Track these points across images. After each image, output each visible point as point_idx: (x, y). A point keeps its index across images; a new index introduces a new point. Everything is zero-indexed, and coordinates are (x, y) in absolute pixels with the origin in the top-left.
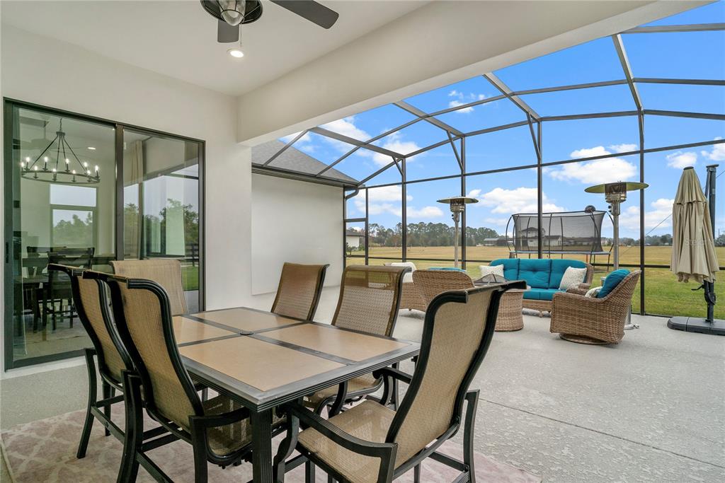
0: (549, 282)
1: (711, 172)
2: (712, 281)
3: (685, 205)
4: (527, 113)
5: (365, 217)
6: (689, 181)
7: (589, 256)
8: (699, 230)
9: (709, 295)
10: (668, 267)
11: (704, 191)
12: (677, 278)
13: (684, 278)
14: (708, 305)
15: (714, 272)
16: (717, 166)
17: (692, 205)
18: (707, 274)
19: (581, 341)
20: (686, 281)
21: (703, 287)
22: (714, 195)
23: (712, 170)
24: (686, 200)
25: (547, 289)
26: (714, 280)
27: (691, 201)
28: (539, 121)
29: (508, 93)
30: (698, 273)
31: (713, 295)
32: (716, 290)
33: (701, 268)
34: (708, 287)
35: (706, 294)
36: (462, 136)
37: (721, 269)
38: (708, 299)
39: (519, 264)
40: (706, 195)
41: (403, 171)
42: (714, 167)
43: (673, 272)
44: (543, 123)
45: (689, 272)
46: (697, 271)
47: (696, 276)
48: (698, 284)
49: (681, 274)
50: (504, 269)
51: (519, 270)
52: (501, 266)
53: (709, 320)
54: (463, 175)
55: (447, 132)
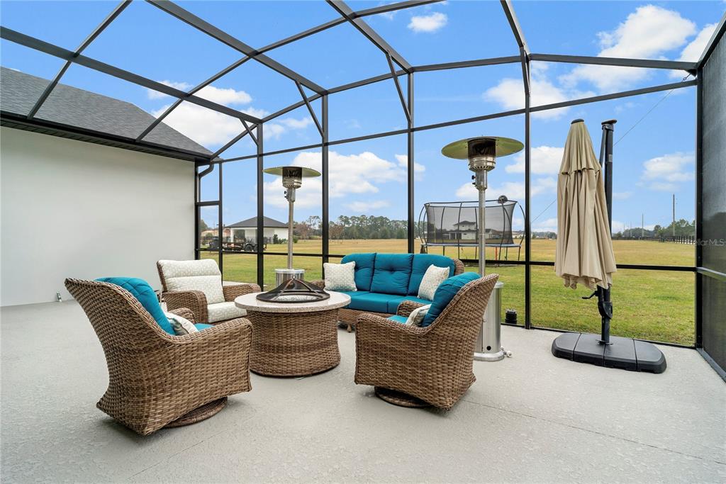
0: (408, 287)
1: (608, 130)
2: (607, 288)
3: (573, 175)
4: (386, 53)
5: (218, 199)
6: (578, 140)
7: (498, 249)
8: (590, 212)
9: (604, 305)
10: (552, 264)
11: (598, 158)
12: (564, 281)
13: (571, 282)
14: (603, 319)
15: (609, 274)
16: (615, 122)
17: (581, 175)
18: (600, 278)
19: (397, 402)
20: (574, 286)
21: (597, 293)
22: (611, 163)
23: (608, 127)
24: (574, 168)
25: (404, 295)
26: (609, 284)
27: (579, 168)
28: (409, 71)
29: (347, 14)
30: (589, 276)
31: (609, 305)
32: (613, 299)
33: (593, 269)
34: (603, 295)
35: (600, 304)
36: (323, 94)
37: (618, 266)
38: (602, 311)
39: (374, 261)
40: (601, 163)
41: (259, 141)
42: (611, 122)
43: (558, 274)
44: (415, 75)
45: (577, 274)
46: (586, 272)
47: (587, 280)
48: (589, 291)
49: (567, 276)
50: (356, 268)
51: (374, 269)
52: (352, 264)
53: (604, 343)
54: (325, 145)
55: (296, 82)
